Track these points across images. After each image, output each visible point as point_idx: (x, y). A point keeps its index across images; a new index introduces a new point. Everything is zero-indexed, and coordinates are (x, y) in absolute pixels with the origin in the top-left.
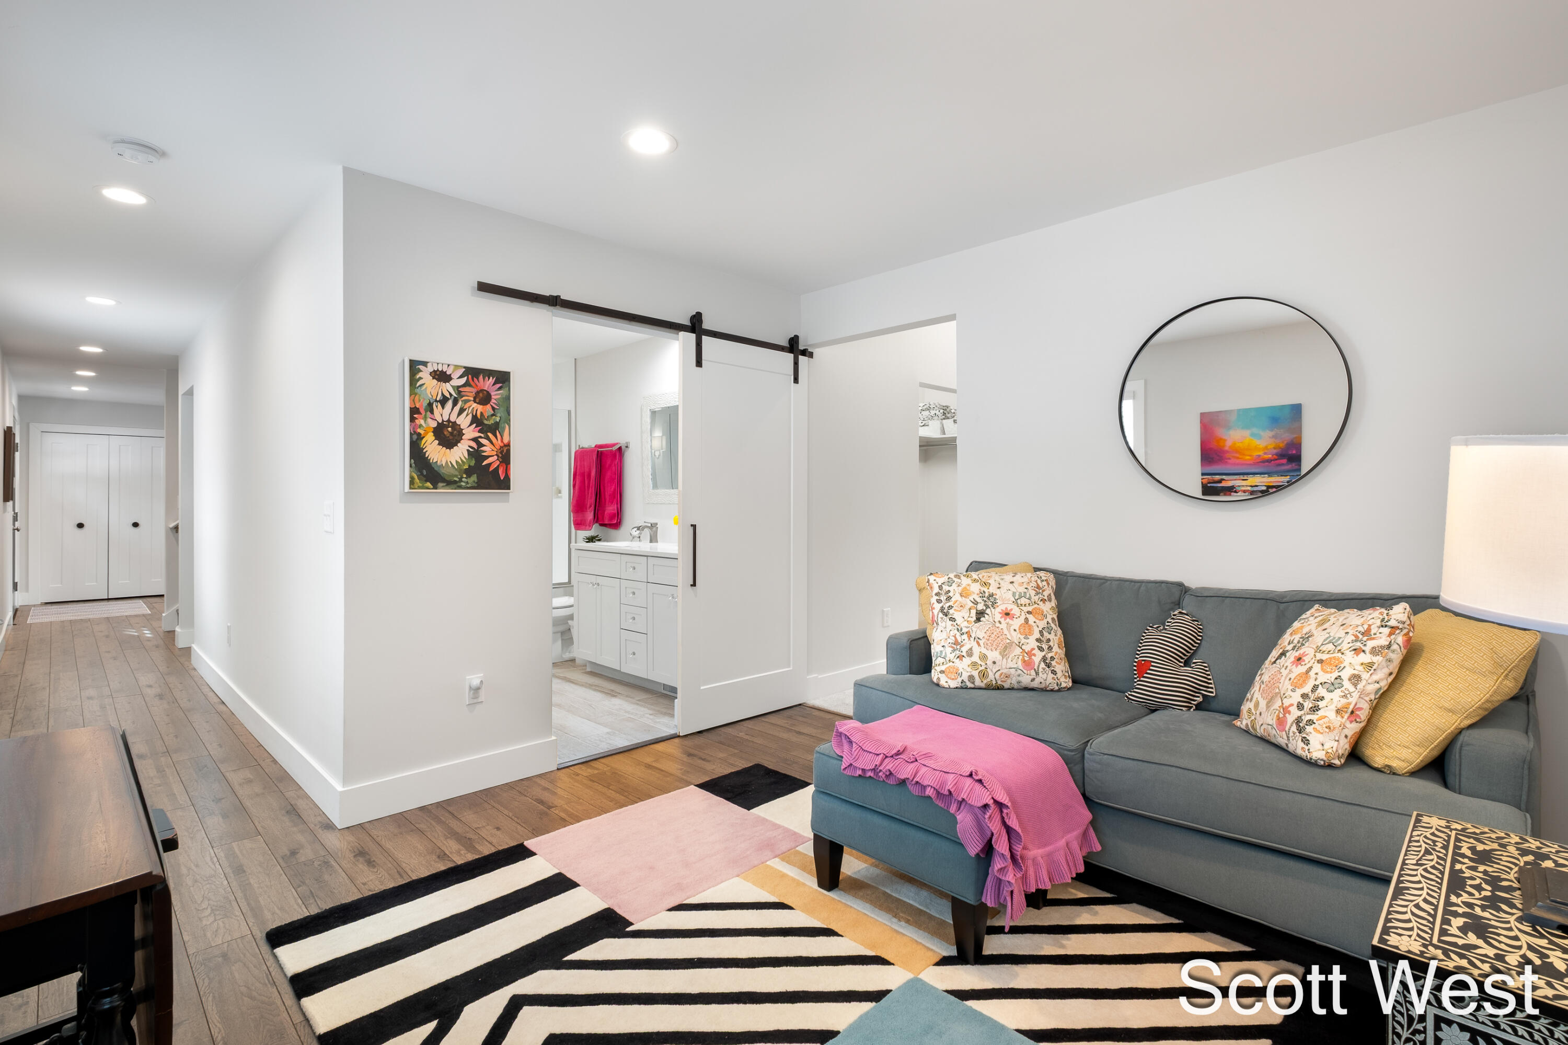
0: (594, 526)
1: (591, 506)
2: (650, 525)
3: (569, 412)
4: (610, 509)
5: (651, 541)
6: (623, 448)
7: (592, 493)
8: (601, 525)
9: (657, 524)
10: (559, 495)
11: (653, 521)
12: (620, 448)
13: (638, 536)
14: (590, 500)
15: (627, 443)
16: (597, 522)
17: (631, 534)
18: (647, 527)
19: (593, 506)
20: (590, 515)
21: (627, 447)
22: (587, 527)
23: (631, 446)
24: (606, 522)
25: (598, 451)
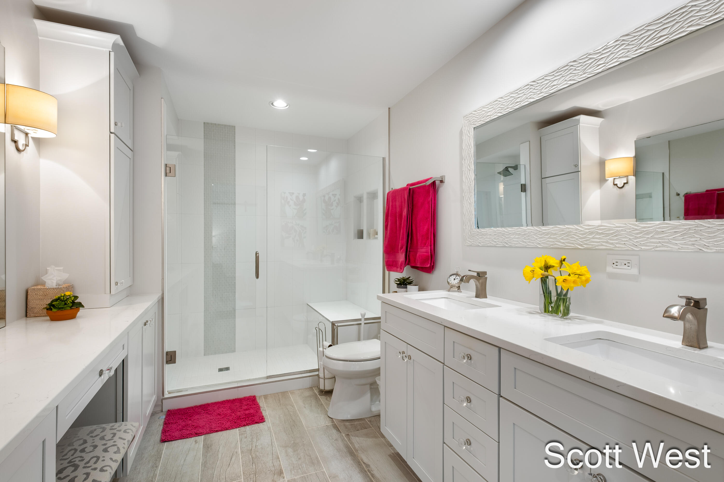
0: (405, 268)
1: (401, 248)
2: (475, 274)
3: (384, 159)
4: (423, 251)
5: (477, 296)
6: (437, 183)
7: (403, 234)
8: (413, 267)
9: (485, 273)
10: (376, 236)
11: (481, 269)
12: (434, 183)
13: (457, 285)
14: (402, 242)
15: (442, 177)
16: (408, 264)
17: (448, 283)
18: (472, 277)
19: (404, 248)
20: (401, 257)
21: (442, 181)
22: (399, 269)
23: (446, 180)
24: (418, 265)
25: (410, 189)
